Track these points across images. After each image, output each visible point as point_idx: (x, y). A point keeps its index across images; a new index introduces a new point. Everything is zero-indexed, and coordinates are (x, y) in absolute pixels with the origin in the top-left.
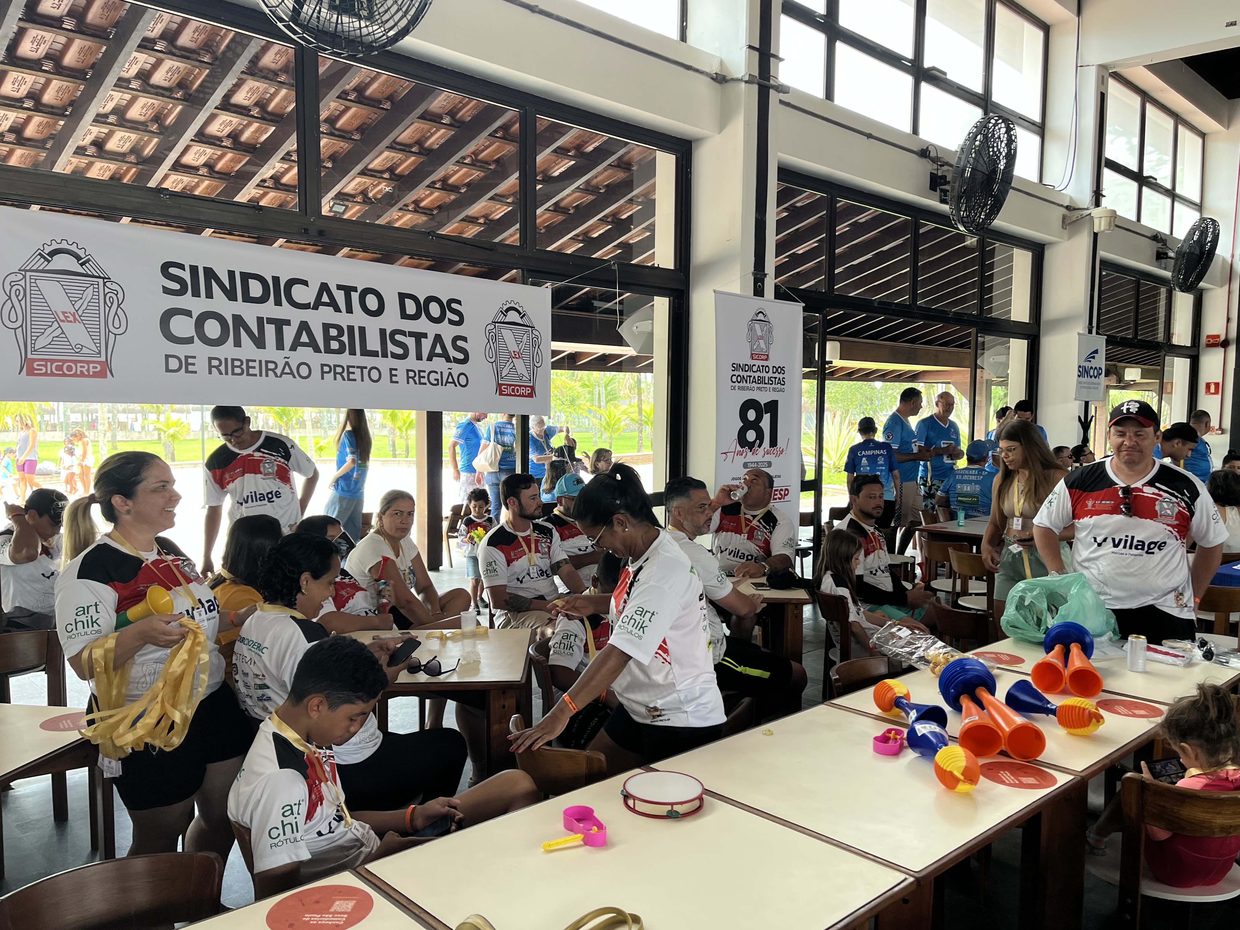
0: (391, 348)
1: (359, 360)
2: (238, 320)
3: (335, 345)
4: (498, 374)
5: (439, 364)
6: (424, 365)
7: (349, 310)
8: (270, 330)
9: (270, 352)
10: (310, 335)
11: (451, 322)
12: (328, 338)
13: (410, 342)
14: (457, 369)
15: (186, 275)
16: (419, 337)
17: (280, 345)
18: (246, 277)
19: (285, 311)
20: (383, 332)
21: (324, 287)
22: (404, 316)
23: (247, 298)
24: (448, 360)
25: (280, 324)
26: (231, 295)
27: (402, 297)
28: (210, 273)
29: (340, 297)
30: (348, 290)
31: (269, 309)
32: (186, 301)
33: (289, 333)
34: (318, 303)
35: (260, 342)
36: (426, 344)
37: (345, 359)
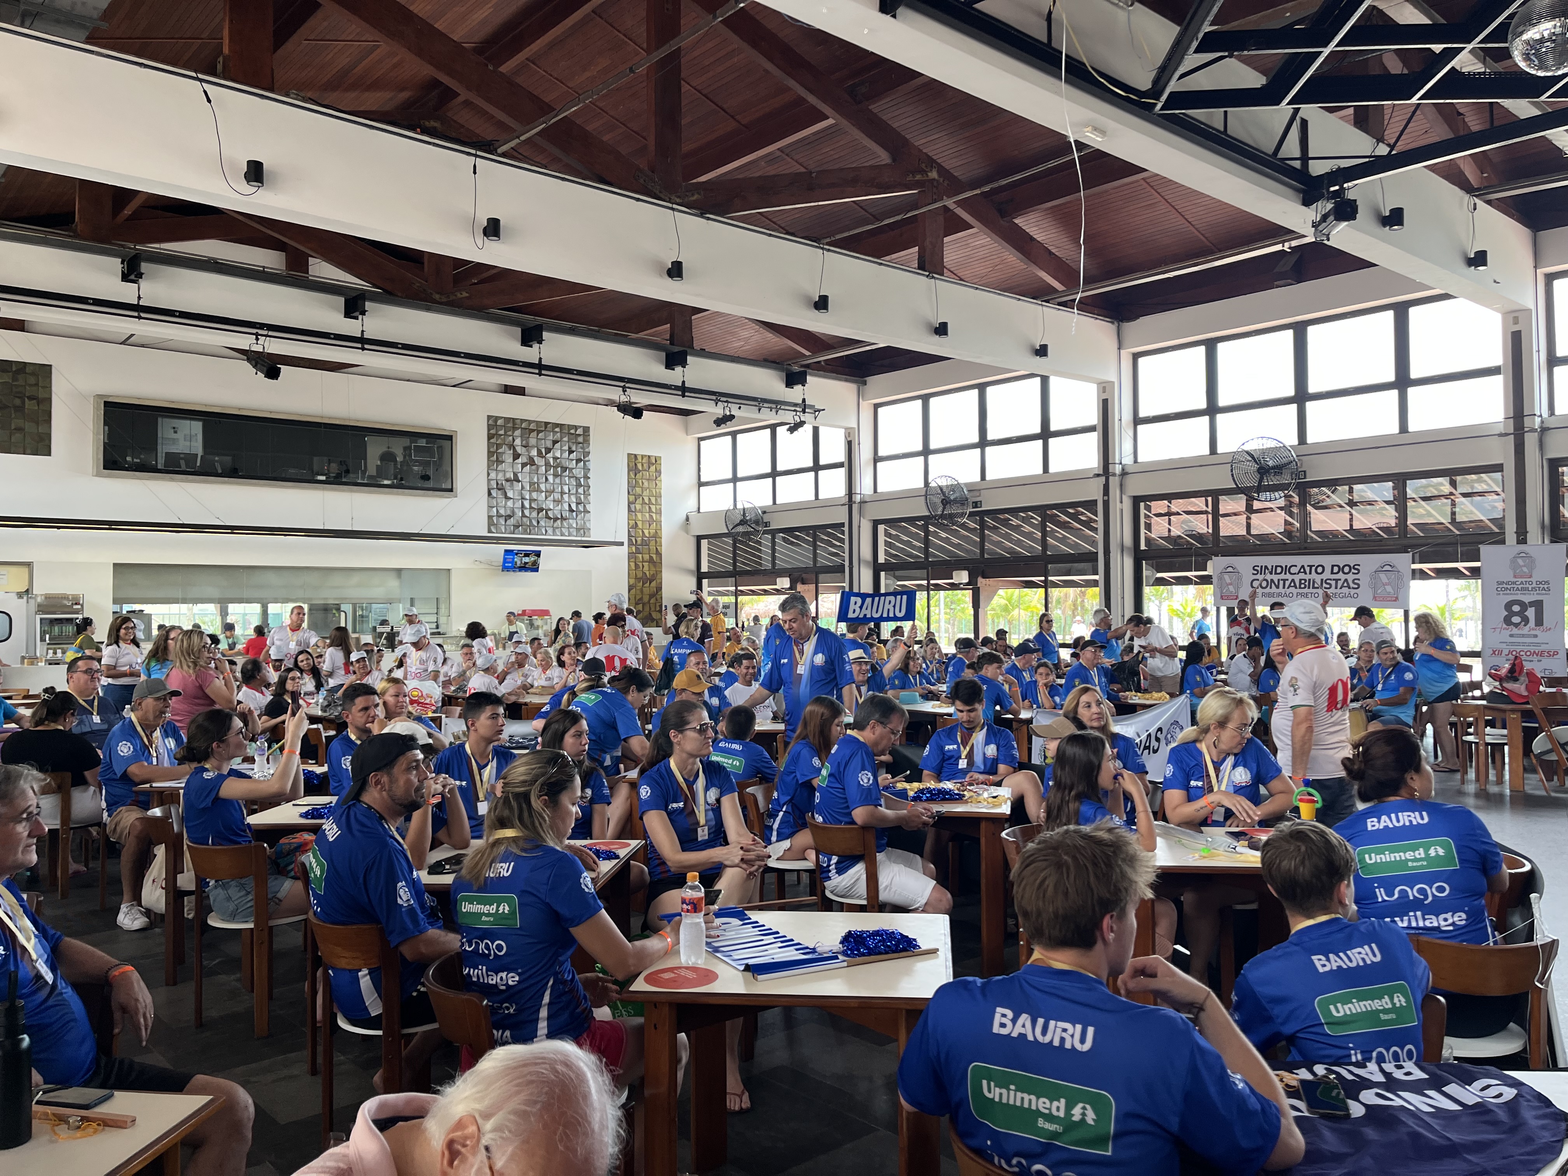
0: (1324, 585)
1: (1311, 590)
2: (1272, 581)
3: (1303, 586)
4: (1375, 592)
5: (1345, 590)
6: (1338, 591)
7: (1310, 573)
8: (1281, 583)
9: (1281, 589)
10: (1295, 583)
11: (1354, 573)
12: (1300, 584)
13: (1333, 583)
14: (1353, 591)
15: (1259, 569)
16: (1337, 580)
17: (1284, 587)
18: (1276, 567)
19: (1288, 576)
20: (1322, 580)
21: (1303, 567)
22: (1332, 573)
23: (1276, 573)
24: (1349, 588)
25: (1284, 580)
26: (1271, 573)
27: (1333, 566)
28: (1266, 567)
29: (1308, 569)
30: (1311, 567)
31: (1283, 576)
32: (1259, 577)
33: (1287, 583)
34: (1300, 572)
35: (1278, 587)
36: (1340, 583)
37: (1306, 590)
